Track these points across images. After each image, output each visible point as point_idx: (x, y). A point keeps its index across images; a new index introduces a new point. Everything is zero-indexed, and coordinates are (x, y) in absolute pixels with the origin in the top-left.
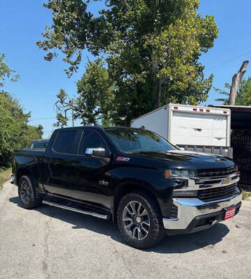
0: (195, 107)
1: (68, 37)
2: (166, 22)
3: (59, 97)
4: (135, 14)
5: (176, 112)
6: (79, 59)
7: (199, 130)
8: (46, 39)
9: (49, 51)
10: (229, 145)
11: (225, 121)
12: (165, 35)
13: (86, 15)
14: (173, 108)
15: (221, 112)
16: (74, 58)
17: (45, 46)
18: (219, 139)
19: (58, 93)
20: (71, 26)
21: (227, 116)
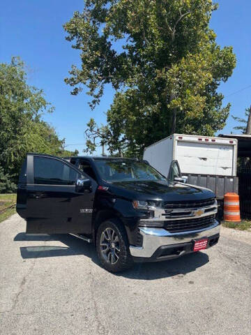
0: (201, 137)
1: (92, 72)
2: (180, 55)
3: (89, 125)
4: (154, 49)
5: (181, 142)
6: (101, 92)
7: (205, 159)
8: (72, 76)
9: (76, 86)
10: (235, 174)
11: (231, 151)
12: (175, 68)
13: (110, 52)
14: (177, 138)
15: (227, 141)
16: (96, 92)
17: (72, 82)
18: (225, 168)
19: (88, 122)
20: (96, 63)
21: (233, 146)
